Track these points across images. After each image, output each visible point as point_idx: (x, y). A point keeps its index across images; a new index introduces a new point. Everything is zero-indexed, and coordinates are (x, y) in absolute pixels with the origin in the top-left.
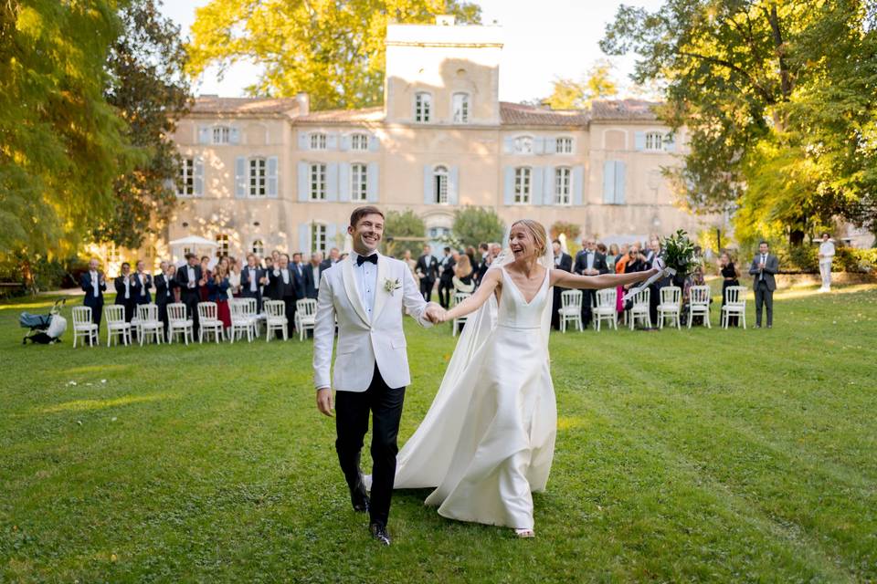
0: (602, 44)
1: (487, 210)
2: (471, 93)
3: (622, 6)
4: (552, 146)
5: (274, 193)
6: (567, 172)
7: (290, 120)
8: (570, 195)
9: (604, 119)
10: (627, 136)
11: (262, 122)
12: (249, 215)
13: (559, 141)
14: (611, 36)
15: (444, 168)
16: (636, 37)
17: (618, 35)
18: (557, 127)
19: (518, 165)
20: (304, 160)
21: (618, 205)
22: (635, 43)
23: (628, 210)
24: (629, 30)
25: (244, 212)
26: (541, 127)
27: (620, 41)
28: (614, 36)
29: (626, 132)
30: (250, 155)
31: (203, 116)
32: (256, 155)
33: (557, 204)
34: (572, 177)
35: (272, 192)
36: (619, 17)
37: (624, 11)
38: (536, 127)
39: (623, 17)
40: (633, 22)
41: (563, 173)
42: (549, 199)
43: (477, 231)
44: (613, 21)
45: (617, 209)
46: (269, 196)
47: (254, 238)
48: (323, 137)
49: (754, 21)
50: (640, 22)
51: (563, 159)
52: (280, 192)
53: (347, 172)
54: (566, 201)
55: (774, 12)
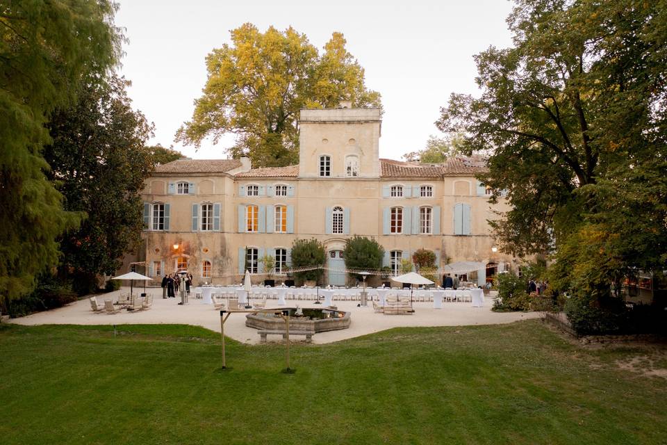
0: (438, 124)
1: (370, 239)
2: (359, 156)
3: (453, 94)
4: (417, 192)
5: (218, 229)
6: (429, 211)
7: (231, 177)
8: (431, 227)
9: (453, 173)
10: (471, 184)
11: (210, 179)
12: (201, 244)
13: (423, 188)
14: (446, 117)
15: (341, 209)
16: (466, 118)
17: (451, 117)
18: (421, 179)
19: (393, 206)
20: (242, 204)
21: (465, 236)
22: (465, 123)
23: (473, 240)
24: (459, 113)
25: (198, 242)
26: (410, 179)
27: (454, 121)
28: (448, 118)
29: (470, 182)
30: (202, 202)
31: (170, 175)
32: (206, 201)
33: (423, 234)
34: (432, 214)
35: (217, 227)
36: (452, 103)
37: (455, 98)
38: (406, 179)
39: (455, 101)
40: (462, 106)
41: (426, 211)
42: (416, 230)
43: (361, 256)
44: (447, 106)
45: (465, 239)
46: (214, 230)
47: (204, 259)
48: (256, 187)
49: (560, 104)
50: (468, 107)
51: (425, 201)
52: (222, 228)
53: (272, 213)
54: (428, 232)
55: (578, 97)
